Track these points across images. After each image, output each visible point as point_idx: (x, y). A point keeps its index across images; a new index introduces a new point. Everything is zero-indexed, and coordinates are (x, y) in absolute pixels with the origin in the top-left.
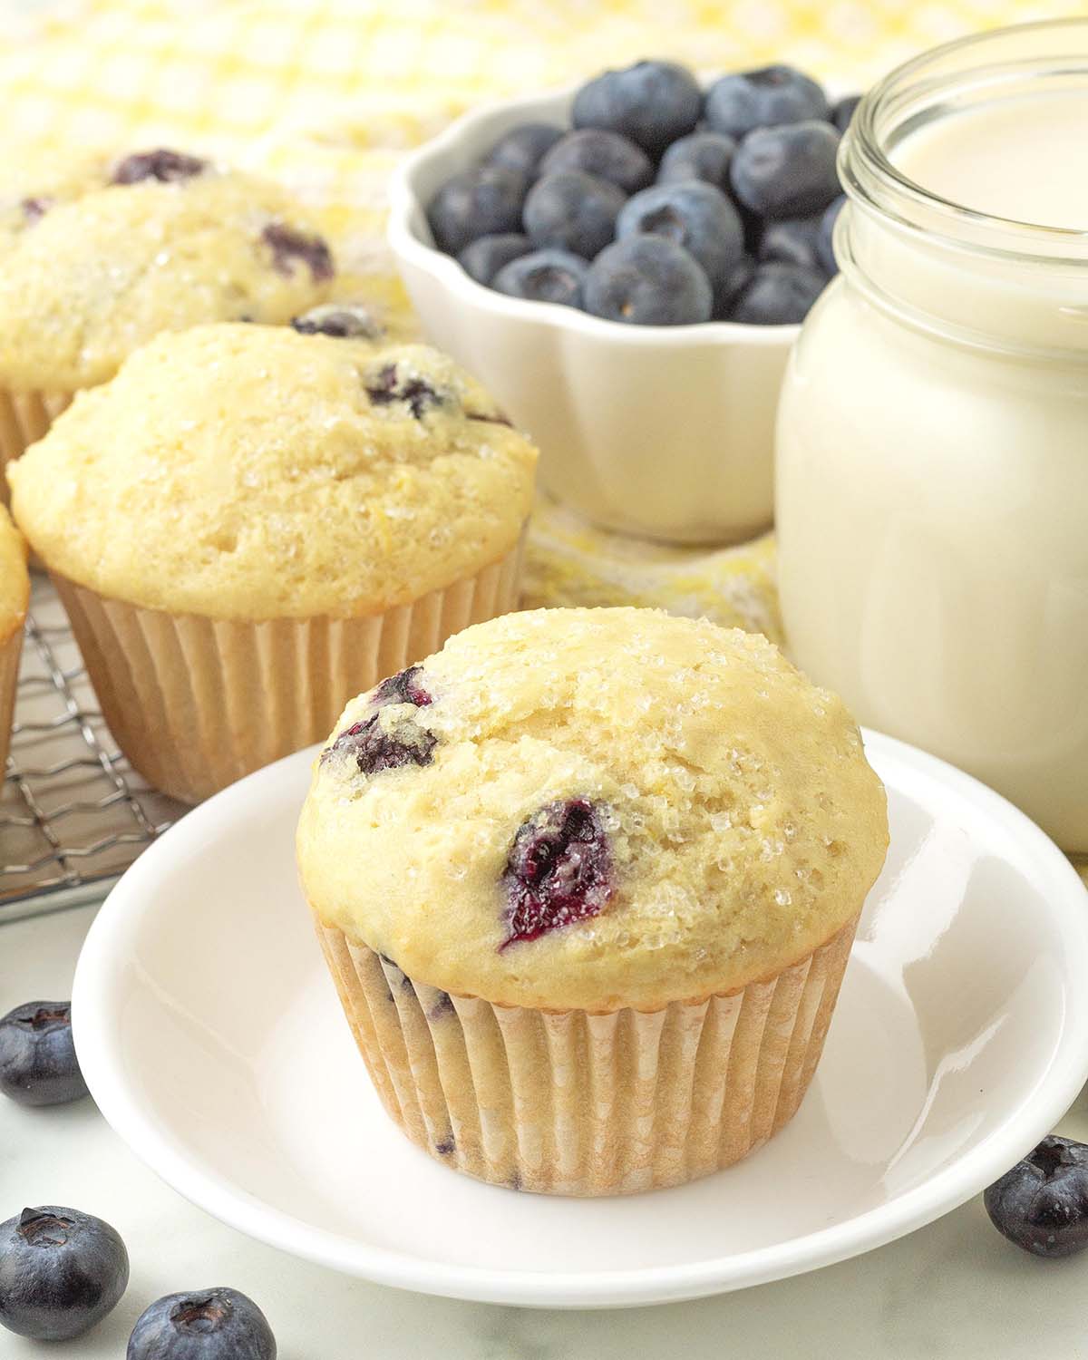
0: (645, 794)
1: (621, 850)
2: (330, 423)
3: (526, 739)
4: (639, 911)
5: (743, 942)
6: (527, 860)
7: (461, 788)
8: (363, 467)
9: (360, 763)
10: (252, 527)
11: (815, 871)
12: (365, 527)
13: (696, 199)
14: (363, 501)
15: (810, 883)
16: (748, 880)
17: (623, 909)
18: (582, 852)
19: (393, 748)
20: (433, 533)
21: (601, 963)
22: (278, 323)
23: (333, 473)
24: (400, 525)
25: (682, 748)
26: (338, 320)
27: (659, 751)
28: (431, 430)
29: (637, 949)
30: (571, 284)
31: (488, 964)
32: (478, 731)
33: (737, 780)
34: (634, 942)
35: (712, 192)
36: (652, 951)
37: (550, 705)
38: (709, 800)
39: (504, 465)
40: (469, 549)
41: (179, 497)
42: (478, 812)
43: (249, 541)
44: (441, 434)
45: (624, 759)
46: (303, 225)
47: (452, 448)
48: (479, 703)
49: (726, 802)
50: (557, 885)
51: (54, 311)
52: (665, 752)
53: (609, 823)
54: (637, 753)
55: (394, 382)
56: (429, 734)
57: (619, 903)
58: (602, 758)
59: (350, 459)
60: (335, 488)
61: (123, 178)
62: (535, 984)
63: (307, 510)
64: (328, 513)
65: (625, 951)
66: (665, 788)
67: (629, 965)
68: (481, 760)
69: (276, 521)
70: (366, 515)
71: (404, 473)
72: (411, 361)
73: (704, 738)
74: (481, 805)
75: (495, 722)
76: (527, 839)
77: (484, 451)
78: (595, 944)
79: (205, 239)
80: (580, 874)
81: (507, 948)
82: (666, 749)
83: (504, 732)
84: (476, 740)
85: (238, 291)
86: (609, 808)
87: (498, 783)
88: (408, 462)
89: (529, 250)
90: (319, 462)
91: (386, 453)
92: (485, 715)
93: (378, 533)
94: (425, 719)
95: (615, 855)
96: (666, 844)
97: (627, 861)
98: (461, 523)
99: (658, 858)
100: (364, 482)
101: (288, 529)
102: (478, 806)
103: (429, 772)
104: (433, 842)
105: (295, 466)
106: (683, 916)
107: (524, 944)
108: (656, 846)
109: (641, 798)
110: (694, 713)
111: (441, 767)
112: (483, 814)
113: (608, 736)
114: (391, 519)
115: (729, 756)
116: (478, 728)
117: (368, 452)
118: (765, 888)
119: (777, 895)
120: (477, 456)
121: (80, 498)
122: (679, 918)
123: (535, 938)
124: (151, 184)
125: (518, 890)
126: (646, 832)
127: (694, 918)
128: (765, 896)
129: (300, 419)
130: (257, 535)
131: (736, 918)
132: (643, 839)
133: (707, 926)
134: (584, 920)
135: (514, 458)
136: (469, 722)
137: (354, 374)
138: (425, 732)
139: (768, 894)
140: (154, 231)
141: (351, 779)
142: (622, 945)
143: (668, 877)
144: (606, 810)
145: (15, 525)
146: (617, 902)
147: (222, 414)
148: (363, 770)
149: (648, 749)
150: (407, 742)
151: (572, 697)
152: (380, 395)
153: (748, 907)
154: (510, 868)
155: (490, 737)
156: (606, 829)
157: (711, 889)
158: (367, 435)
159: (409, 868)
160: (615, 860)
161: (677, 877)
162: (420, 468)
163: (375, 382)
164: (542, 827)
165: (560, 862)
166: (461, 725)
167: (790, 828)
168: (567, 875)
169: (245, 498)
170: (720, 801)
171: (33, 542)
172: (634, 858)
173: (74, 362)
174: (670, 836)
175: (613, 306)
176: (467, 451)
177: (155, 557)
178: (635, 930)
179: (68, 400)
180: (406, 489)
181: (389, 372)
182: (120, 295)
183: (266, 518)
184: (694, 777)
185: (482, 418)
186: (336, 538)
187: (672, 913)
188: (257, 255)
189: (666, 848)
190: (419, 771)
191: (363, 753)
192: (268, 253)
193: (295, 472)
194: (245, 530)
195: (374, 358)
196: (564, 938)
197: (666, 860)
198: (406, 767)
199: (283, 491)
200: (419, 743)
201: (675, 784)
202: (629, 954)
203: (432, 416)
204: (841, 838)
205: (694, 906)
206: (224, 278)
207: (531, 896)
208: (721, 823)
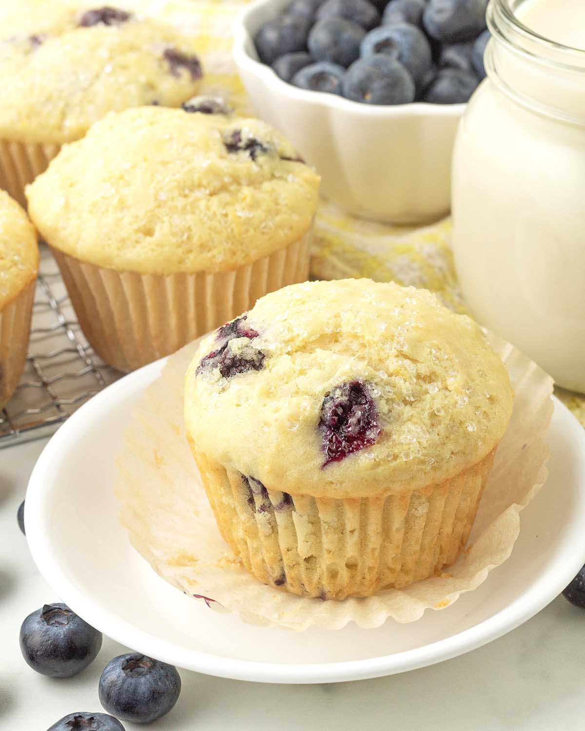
0: (390, 375)
1: (382, 407)
2: (205, 164)
3: (318, 351)
4: (397, 440)
5: (452, 453)
6: (332, 416)
7: (285, 380)
8: (224, 188)
9: (221, 372)
10: (163, 222)
11: (485, 412)
12: (226, 223)
13: (405, 34)
14: (224, 208)
15: (483, 418)
16: (452, 419)
17: (388, 439)
18: (361, 410)
19: (240, 362)
20: (263, 225)
21: (380, 470)
22: (173, 106)
23: (208, 192)
24: (245, 221)
25: (406, 349)
26: (207, 105)
27: (394, 352)
28: (261, 166)
29: (398, 461)
30: (335, 82)
31: (316, 476)
32: (289, 349)
33: (437, 365)
34: (396, 457)
35: (413, 30)
36: (406, 461)
37: (329, 331)
38: (424, 377)
39: (301, 186)
40: (283, 234)
41: (122, 206)
42: (297, 393)
43: (161, 231)
44: (267, 169)
45: (375, 358)
46: (185, 49)
47: (273, 177)
48: (287, 333)
49: (433, 377)
50: (350, 429)
51: (49, 99)
52: (397, 352)
53: (375, 393)
54: (382, 354)
55: (240, 140)
56: (260, 353)
57: (385, 437)
58: (362, 358)
59: (217, 184)
60: (209, 200)
61: (85, 23)
62: (343, 485)
63: (193, 213)
64: (205, 215)
65: (392, 462)
66: (400, 372)
67: (395, 470)
68: (294, 364)
69: (176, 219)
70: (226, 215)
71: (247, 192)
72: (249, 129)
73: (416, 343)
74: (298, 389)
75: (298, 343)
76: (330, 405)
77: (290, 178)
78: (375, 460)
79: (132, 58)
80: (362, 422)
81: (326, 466)
82: (397, 350)
83: (304, 348)
84: (288, 353)
85: (151, 86)
86: (373, 385)
87: (307, 376)
88: (248, 185)
89: (312, 62)
90: (200, 186)
91: (236, 180)
92: (292, 340)
93: (233, 225)
94: (257, 344)
95: (380, 410)
96: (406, 402)
97: (387, 413)
98: (278, 219)
99: (403, 410)
100: (224, 196)
101: (183, 223)
102: (296, 389)
103: (263, 374)
104: (277, 410)
105: (186, 188)
106: (421, 441)
107: (336, 463)
108: (400, 403)
109: (389, 378)
110: (408, 331)
111: (270, 370)
112: (300, 393)
113: (364, 346)
114: (240, 217)
115: (431, 353)
116: (289, 347)
117: (227, 180)
118: (461, 423)
119: (469, 426)
120: (286, 180)
121: (67, 206)
122: (419, 442)
123: (342, 459)
124: (101, 27)
125: (328, 434)
126: (394, 396)
127: (427, 441)
128: (462, 427)
129: (189, 162)
130: (166, 228)
131: (448, 440)
132: (393, 400)
133: (434, 446)
134: (367, 447)
135: (306, 181)
136: (284, 344)
137: (218, 136)
138: (257, 352)
139: (463, 426)
140: (103, 53)
141: (217, 382)
142: (390, 459)
143: (409, 420)
144: (371, 386)
145: (31, 221)
146: (384, 436)
147: (145, 160)
148: (223, 376)
149: (388, 351)
150: (248, 358)
151: (340, 326)
152: (232, 148)
153: (453, 433)
154: (322, 422)
155: (296, 351)
156: (373, 396)
157: (433, 425)
158: (226, 170)
159: (263, 427)
160: (380, 413)
161: (414, 420)
162: (256, 188)
163: (230, 140)
164: (338, 398)
165: (350, 416)
166: (279, 345)
167: (468, 389)
168: (355, 423)
169: (159, 206)
170: (430, 377)
171: (41, 230)
172: (390, 411)
173: (60, 128)
174: (407, 398)
175: (360, 94)
176: (281, 178)
177: (109, 239)
178: (396, 451)
179: (58, 149)
180: (248, 200)
181: (237, 134)
182: (85, 90)
183: (171, 217)
184: (415, 365)
185: (289, 159)
186: (210, 228)
187: (415, 440)
188: (161, 66)
189: (406, 405)
190: (257, 374)
191: (222, 367)
192: (166, 65)
193: (187, 192)
194: (159, 224)
195: (229, 126)
196: (357, 458)
197: (407, 411)
198: (250, 372)
199: (180, 203)
200: (255, 358)
201: (406, 369)
202: (394, 463)
203: (261, 159)
204: (494, 394)
205: (425, 435)
206: (143, 79)
207: (336, 437)
208: (434, 389)
